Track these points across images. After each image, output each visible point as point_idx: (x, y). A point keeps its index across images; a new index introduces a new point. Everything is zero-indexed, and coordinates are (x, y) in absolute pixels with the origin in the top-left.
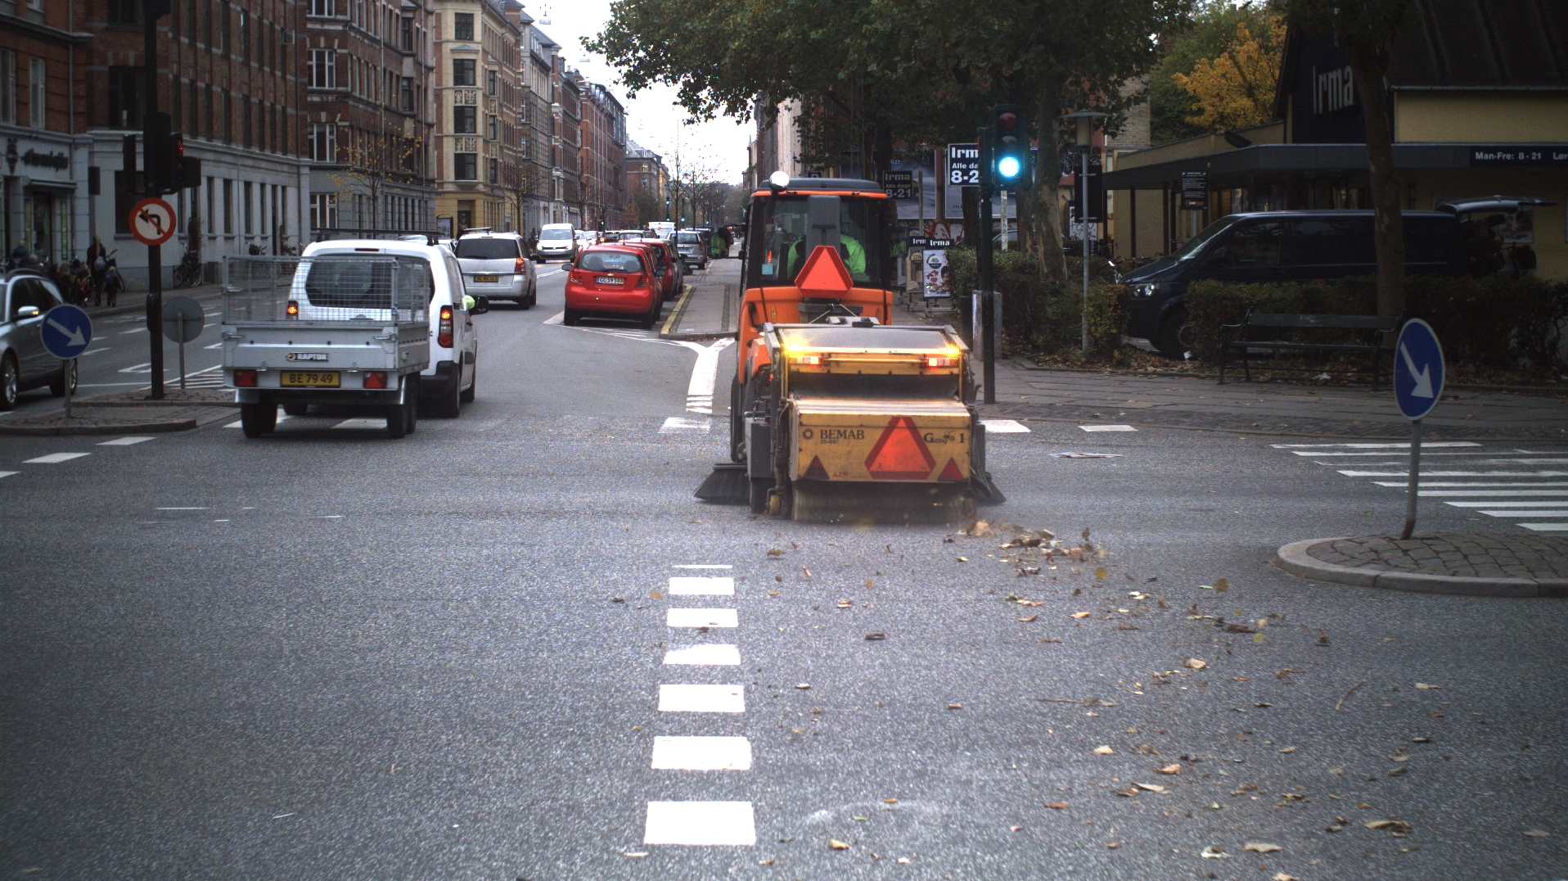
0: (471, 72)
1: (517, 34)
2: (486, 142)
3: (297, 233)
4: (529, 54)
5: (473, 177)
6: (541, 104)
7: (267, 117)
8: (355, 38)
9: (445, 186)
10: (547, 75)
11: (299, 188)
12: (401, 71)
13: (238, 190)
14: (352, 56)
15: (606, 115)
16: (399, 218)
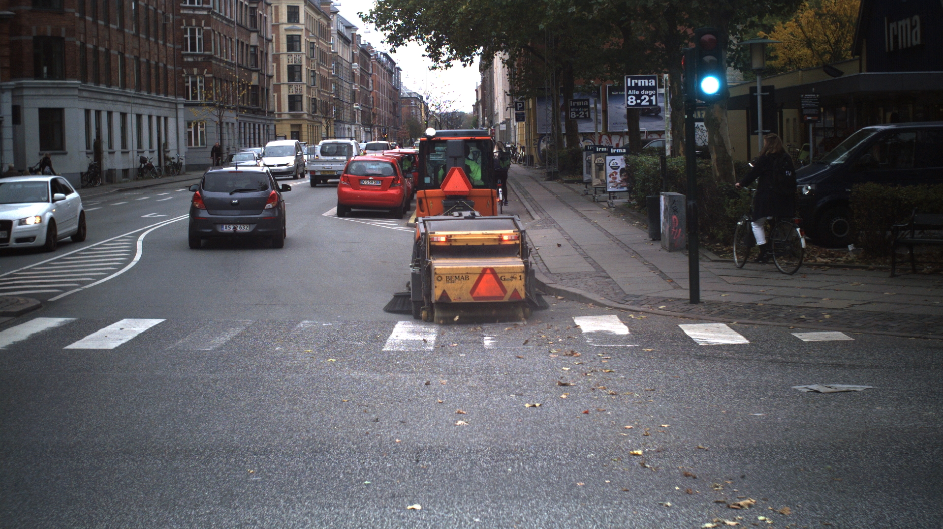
0: (298, 43)
1: (329, 20)
2: (308, 87)
3: (176, 148)
4: (336, 32)
5: (300, 109)
6: (345, 64)
7: (153, 71)
8: (217, 20)
9: (283, 115)
10: (349, 46)
11: (177, 118)
12: (249, 41)
13: (131, 120)
14: (214, 32)
15: (387, 71)
16: (250, 137)
